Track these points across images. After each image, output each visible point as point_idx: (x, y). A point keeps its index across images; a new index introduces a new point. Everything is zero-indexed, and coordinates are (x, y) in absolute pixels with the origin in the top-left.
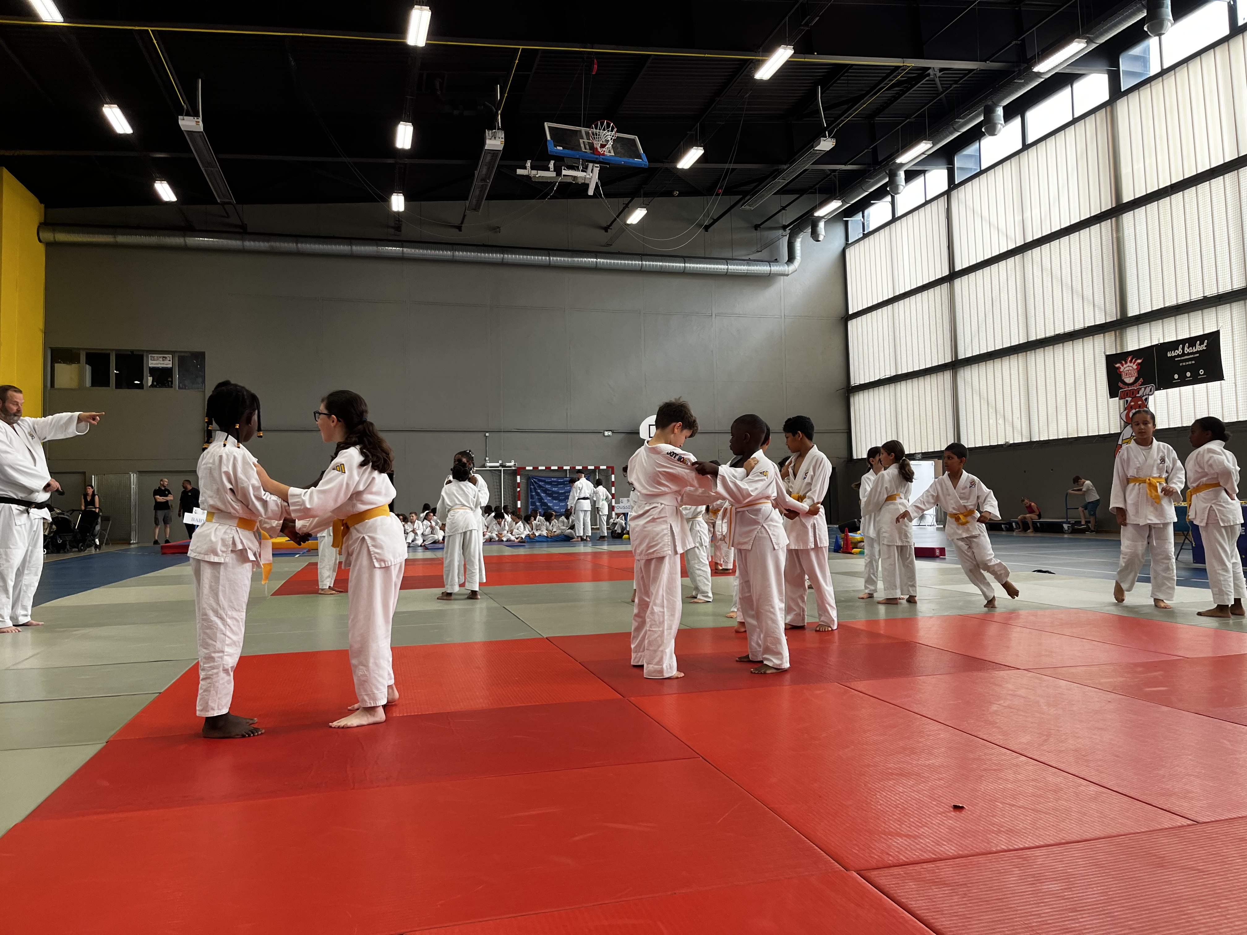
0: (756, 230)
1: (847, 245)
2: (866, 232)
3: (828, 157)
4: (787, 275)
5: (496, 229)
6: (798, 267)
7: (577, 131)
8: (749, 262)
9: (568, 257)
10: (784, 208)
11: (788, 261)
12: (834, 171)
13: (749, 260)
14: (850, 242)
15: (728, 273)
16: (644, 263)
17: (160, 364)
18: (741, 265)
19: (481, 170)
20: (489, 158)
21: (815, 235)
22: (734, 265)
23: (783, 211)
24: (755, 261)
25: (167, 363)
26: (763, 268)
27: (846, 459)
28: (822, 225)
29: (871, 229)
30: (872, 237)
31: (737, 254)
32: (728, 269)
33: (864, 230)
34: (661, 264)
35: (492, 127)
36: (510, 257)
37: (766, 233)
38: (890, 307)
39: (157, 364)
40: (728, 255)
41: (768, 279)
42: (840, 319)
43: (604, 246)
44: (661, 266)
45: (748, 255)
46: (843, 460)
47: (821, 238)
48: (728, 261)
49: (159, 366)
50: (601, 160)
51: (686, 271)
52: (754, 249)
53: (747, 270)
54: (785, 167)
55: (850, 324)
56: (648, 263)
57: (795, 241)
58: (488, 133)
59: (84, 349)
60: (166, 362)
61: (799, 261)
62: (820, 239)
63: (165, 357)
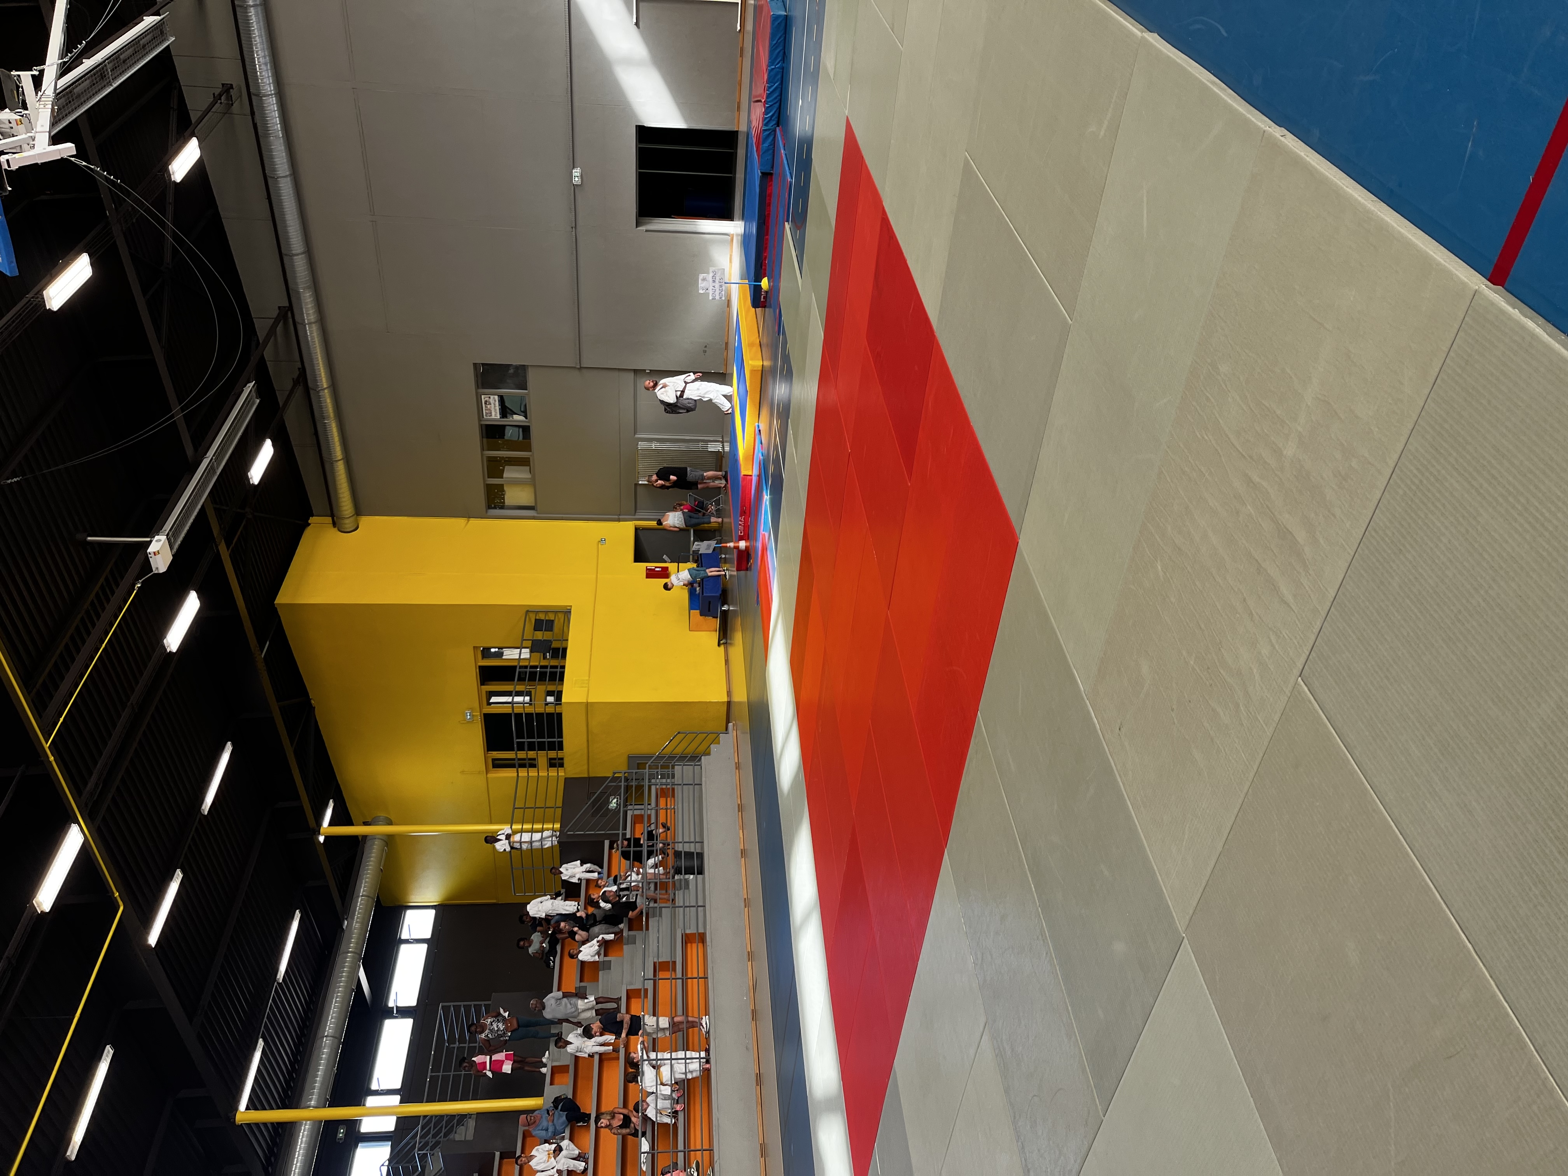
17: (495, 407)
25: (494, 400)
39: (495, 410)
49: (498, 408)
59: (484, 480)
60: (491, 400)
63: (485, 403)
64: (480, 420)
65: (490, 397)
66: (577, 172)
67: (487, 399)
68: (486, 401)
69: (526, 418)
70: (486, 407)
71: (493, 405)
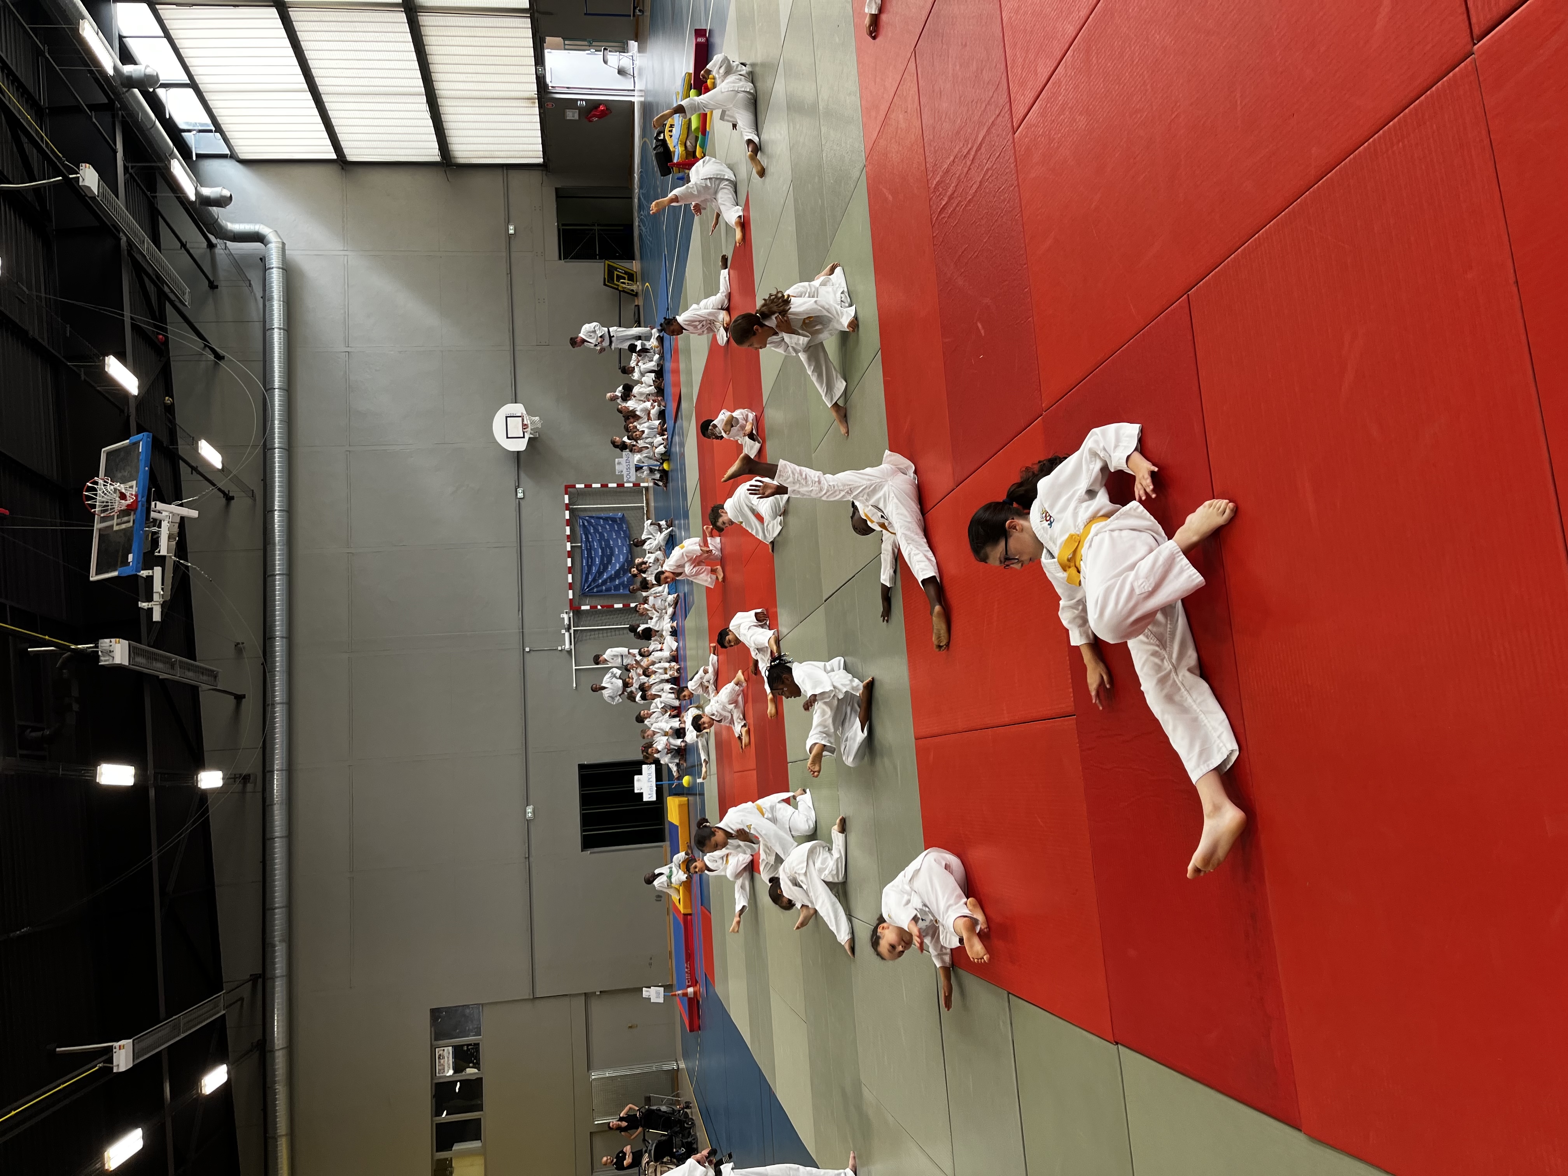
0: (217, 287)
1: (232, 156)
2: (214, 129)
3: (106, 174)
4: (284, 244)
5: (239, 648)
6: (272, 229)
7: (100, 536)
8: (266, 298)
9: (274, 550)
10: (183, 245)
11: (263, 243)
12: (126, 168)
13: (263, 297)
14: (228, 152)
15: (286, 328)
16: (277, 445)
17: (449, 1061)
18: (272, 310)
19: (159, 670)
20: (140, 660)
21: (223, 202)
22: (272, 320)
23: (188, 246)
24: (264, 290)
25: (447, 1053)
26: (276, 278)
27: (544, 173)
28: (206, 191)
29: (209, 121)
30: (220, 120)
31: (255, 314)
32: (280, 329)
33: (211, 131)
34: (276, 422)
35: (95, 656)
36: (279, 629)
37: (222, 274)
38: (325, 98)
39: (449, 1065)
40: (257, 328)
41: (289, 271)
42: (344, 173)
43: (255, 500)
44: (281, 421)
45: (256, 300)
46: (545, 177)
47: (226, 193)
48: (267, 327)
49: (451, 1062)
50: (144, 499)
51: (286, 387)
52: (246, 290)
53: (280, 301)
54: (124, 239)
55: (350, 158)
56: (277, 440)
57: (231, 231)
58: (104, 661)
59: (432, 1154)
61: (262, 226)
62: (229, 195)
63: (439, 1058)
64: (432, 1079)
65: (444, 1050)
66: (529, 809)
67: (441, 1052)
68: (440, 1055)
69: (479, 1070)
70: (439, 1062)
71: (446, 1058)
